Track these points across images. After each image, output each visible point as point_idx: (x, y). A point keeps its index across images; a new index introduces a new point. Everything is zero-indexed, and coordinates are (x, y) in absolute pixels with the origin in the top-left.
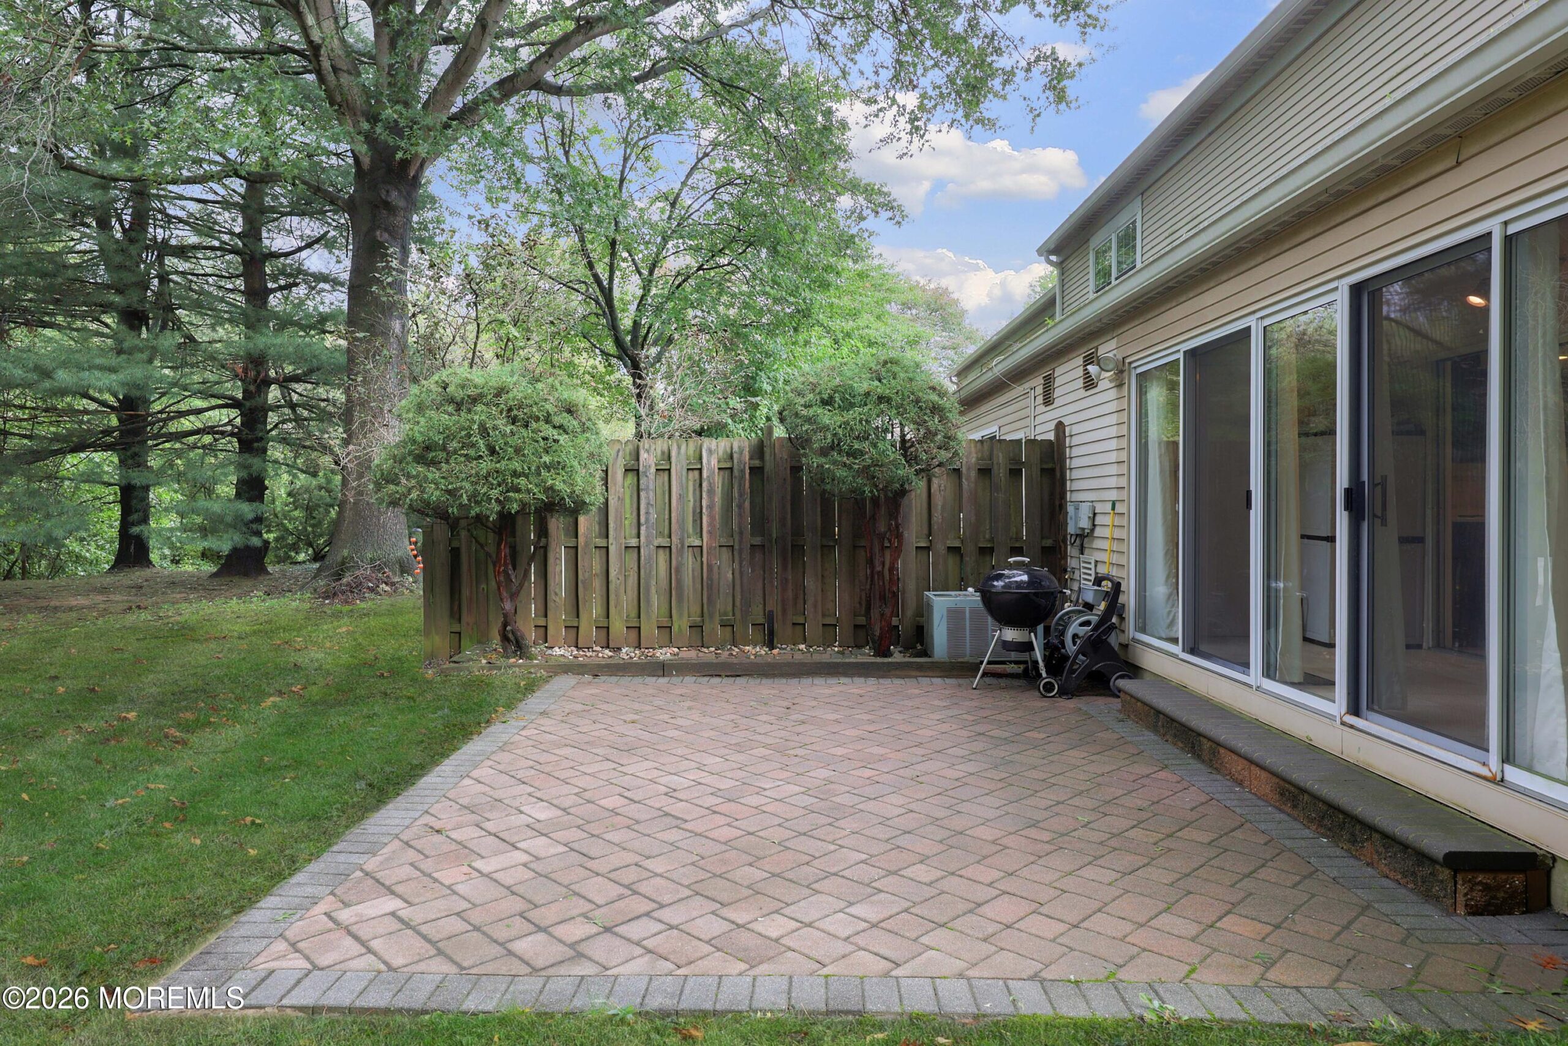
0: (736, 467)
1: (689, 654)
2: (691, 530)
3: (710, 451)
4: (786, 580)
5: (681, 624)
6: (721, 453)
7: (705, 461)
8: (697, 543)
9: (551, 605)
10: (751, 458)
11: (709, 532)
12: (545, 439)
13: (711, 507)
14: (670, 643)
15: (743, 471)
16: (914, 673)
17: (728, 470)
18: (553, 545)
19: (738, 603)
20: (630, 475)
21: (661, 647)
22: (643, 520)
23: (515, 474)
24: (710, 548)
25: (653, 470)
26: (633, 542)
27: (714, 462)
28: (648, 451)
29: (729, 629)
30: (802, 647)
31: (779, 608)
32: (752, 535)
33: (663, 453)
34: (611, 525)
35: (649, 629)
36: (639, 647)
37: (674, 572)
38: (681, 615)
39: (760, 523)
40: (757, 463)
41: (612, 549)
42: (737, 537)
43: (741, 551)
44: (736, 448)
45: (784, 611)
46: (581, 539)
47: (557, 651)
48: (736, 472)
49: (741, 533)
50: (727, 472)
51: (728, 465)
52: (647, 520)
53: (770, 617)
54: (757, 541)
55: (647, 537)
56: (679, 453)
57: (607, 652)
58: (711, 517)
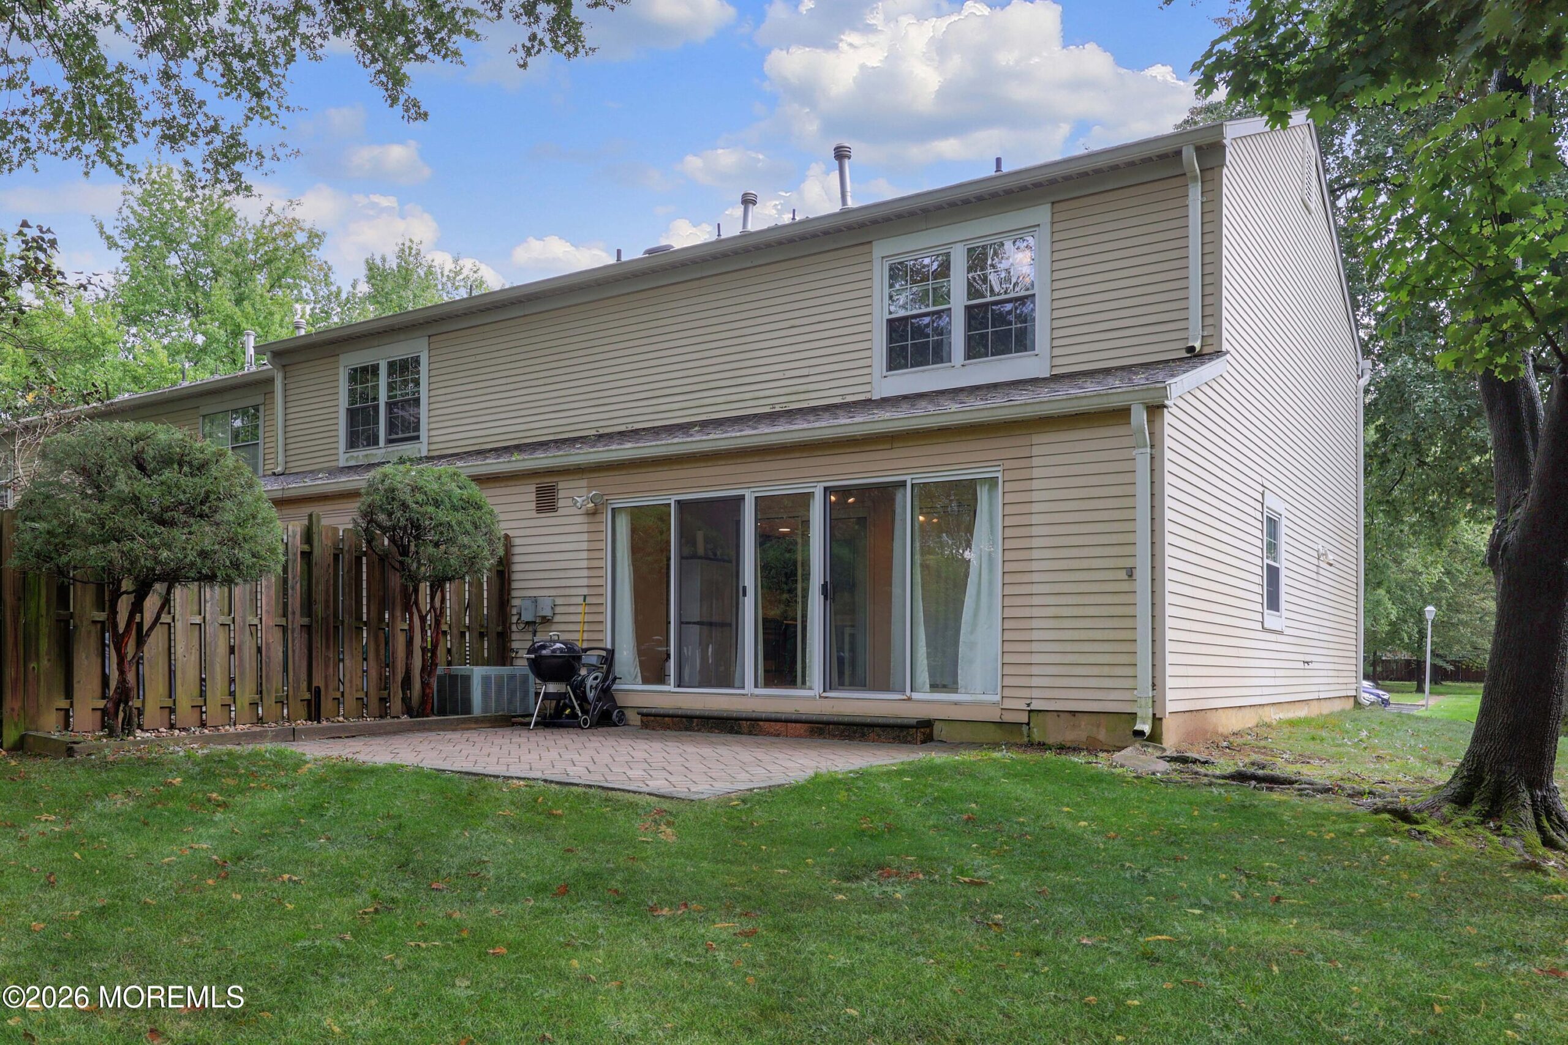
2: (249, 609)
4: (329, 658)
5: (243, 702)
8: (254, 621)
10: (301, 542)
11: (267, 612)
13: (269, 587)
15: (296, 555)
19: (290, 680)
22: (208, 597)
24: (267, 627)
26: (196, 619)
31: (323, 683)
32: (302, 616)
34: (178, 601)
35: (215, 708)
37: (239, 649)
38: (243, 693)
39: (306, 605)
41: (178, 626)
42: (290, 617)
43: (293, 631)
45: (327, 687)
49: (294, 613)
52: (212, 597)
53: (317, 691)
54: (305, 621)
55: (212, 614)
58: (269, 597)
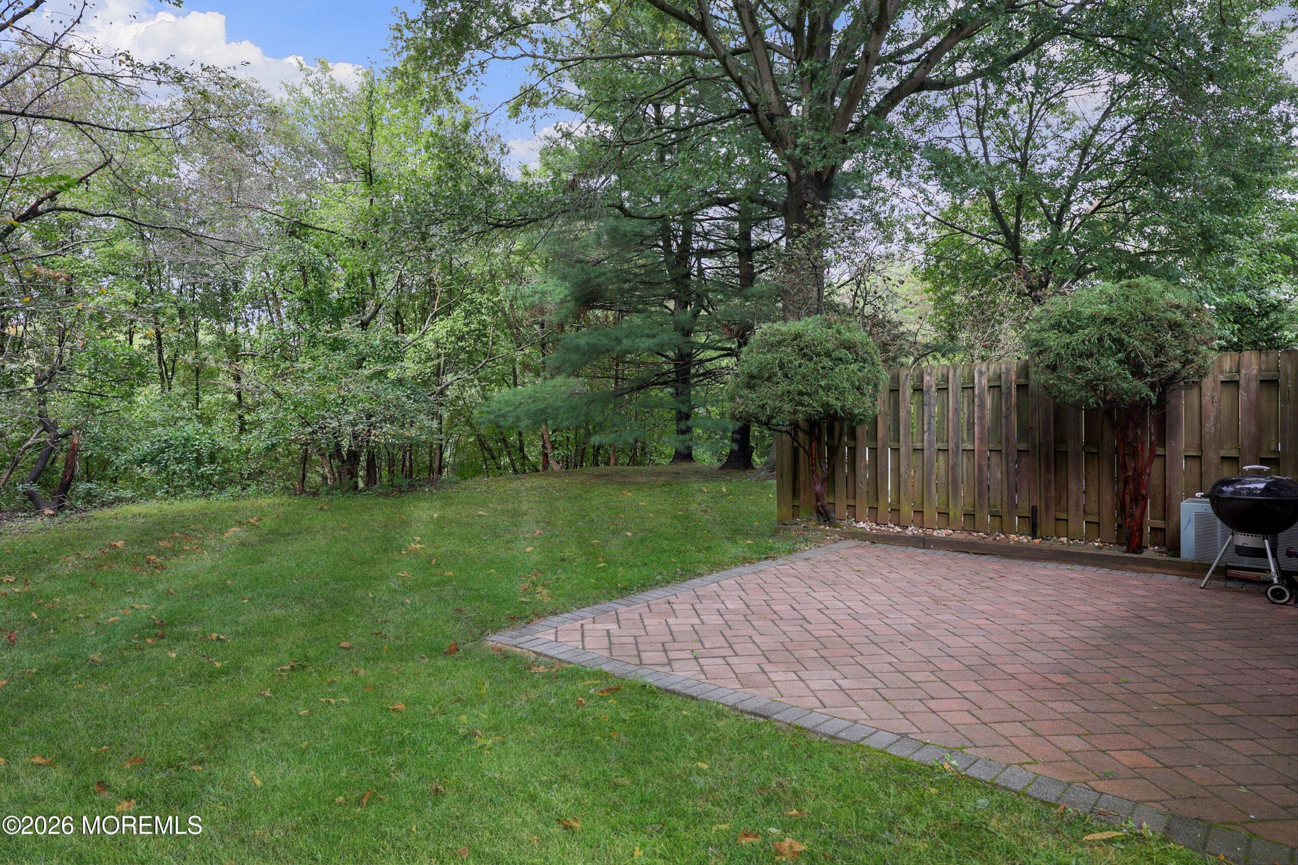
0: (1003, 385)
1: (959, 536)
2: (965, 437)
3: (981, 373)
4: (1050, 481)
5: (956, 512)
6: (991, 372)
7: (976, 380)
8: (970, 447)
9: (858, 490)
10: (1018, 377)
11: (980, 439)
12: (823, 368)
13: (982, 418)
14: (948, 525)
15: (1009, 388)
16: (1150, 569)
17: (995, 387)
18: (859, 446)
19: (1005, 498)
20: (917, 393)
21: (940, 529)
22: (926, 428)
23: (801, 393)
24: (980, 451)
25: (934, 389)
26: (918, 445)
27: (984, 381)
28: (930, 374)
29: (998, 519)
30: (1064, 539)
31: (1043, 503)
32: (1018, 441)
33: (943, 375)
34: (902, 432)
35: (931, 514)
36: (922, 527)
37: (952, 469)
38: (956, 505)
39: (1025, 431)
40: (1022, 381)
41: (902, 450)
42: (1004, 443)
43: (1007, 455)
44: (1003, 369)
45: (1047, 507)
46: (880, 443)
47: (861, 524)
48: (1004, 390)
49: (1008, 440)
50: (996, 390)
51: (997, 384)
52: (929, 429)
53: (1034, 510)
54: (1023, 446)
55: (929, 441)
56: (955, 375)
57: (898, 529)
58: (982, 426)
